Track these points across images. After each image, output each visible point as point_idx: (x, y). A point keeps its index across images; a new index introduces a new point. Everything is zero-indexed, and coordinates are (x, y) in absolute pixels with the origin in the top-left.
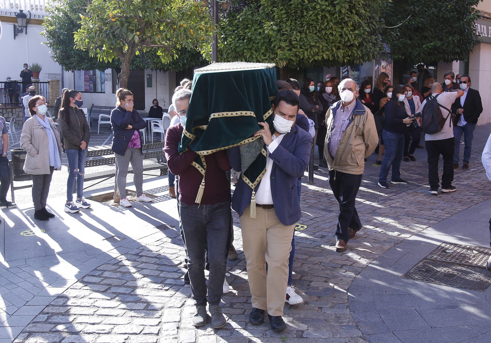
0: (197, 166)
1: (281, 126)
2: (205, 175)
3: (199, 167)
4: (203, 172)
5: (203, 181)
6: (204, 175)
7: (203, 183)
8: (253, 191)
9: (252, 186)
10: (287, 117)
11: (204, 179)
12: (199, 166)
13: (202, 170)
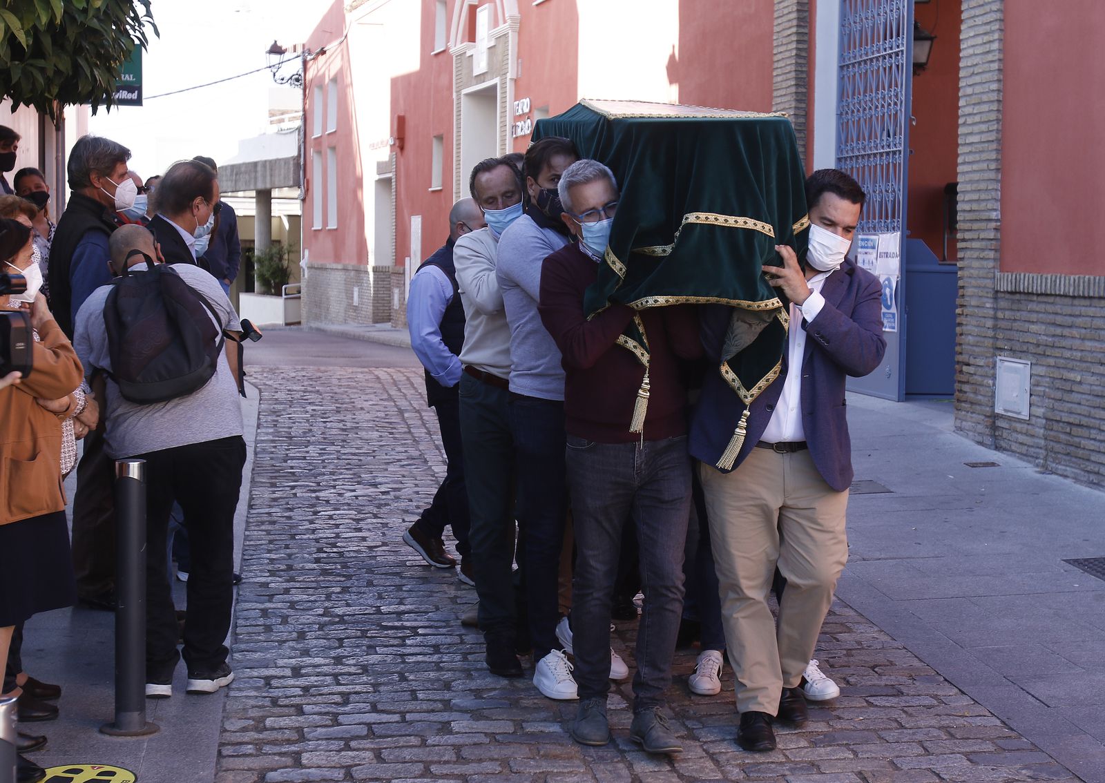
0: (631, 344)
1: (824, 251)
2: (650, 366)
3: (635, 347)
4: (645, 359)
5: (647, 380)
6: (647, 365)
7: (646, 384)
8: (746, 409)
9: (745, 397)
10: (840, 229)
11: (647, 375)
12: (635, 343)
13: (643, 354)
